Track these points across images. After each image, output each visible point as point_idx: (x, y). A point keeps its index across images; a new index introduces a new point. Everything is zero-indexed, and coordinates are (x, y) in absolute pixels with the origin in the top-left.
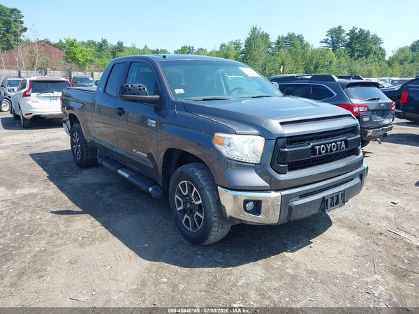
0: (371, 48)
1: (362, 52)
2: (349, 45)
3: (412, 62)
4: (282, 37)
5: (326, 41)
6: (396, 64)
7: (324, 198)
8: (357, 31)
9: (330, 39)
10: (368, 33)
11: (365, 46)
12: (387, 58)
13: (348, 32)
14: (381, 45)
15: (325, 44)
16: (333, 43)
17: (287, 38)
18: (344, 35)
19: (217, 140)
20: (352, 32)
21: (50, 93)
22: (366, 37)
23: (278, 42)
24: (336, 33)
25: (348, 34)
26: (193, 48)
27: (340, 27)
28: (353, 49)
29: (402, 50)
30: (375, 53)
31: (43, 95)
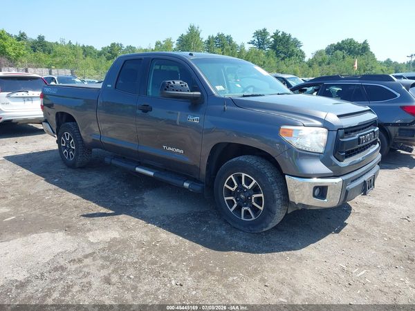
0: (293, 50)
1: (285, 53)
2: (273, 47)
3: (329, 64)
4: (213, 37)
5: (252, 43)
6: (316, 65)
7: (365, 182)
8: (280, 34)
9: (257, 40)
10: (290, 36)
11: (288, 48)
12: (306, 60)
13: (272, 34)
14: (301, 48)
15: (252, 45)
16: (260, 45)
17: (217, 38)
18: (269, 37)
19: (284, 133)
20: (276, 34)
21: (23, 93)
22: (288, 40)
23: (209, 42)
24: (261, 35)
25: (272, 37)
26: (121, 45)
27: (265, 30)
28: (278, 51)
29: (319, 53)
30: (297, 55)
31: (15, 95)
